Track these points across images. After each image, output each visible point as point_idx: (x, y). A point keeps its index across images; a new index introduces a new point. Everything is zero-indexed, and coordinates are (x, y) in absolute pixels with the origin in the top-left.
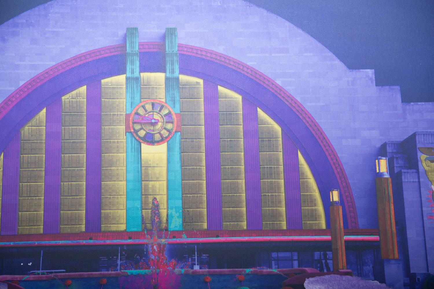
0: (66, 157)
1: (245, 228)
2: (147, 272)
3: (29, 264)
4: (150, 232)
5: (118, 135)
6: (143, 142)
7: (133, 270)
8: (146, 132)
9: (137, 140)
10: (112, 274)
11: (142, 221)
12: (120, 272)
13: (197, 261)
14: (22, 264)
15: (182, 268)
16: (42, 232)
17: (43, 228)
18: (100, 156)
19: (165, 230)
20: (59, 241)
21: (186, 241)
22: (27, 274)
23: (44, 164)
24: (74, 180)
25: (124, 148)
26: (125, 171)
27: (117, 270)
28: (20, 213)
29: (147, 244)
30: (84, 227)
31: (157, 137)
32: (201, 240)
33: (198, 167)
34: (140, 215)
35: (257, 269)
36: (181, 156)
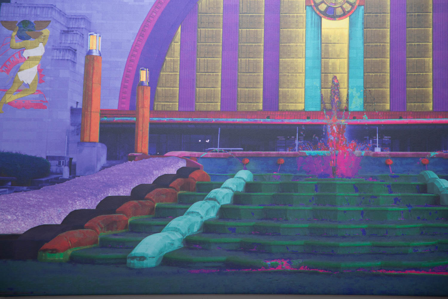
0: (243, 31)
1: (431, 109)
2: (326, 153)
3: (207, 141)
4: (329, 112)
5: (298, 9)
6: (324, 16)
7: (311, 150)
8: (328, 5)
9: (318, 15)
10: (290, 154)
11: (321, 101)
12: (298, 152)
13: (378, 144)
14: (200, 141)
15: (362, 150)
16: (219, 109)
17: (220, 105)
18: (279, 32)
19: (345, 110)
20: (236, 118)
21: (368, 122)
22: (205, 151)
23: (221, 38)
24: (252, 56)
25: (303, 23)
26: (304, 48)
27: (295, 151)
28: (198, 89)
29: (326, 125)
30: (261, 105)
31: (339, 11)
32: (383, 121)
33: (382, 44)
34: (319, 94)
35: (442, 153)
36: (364, 31)
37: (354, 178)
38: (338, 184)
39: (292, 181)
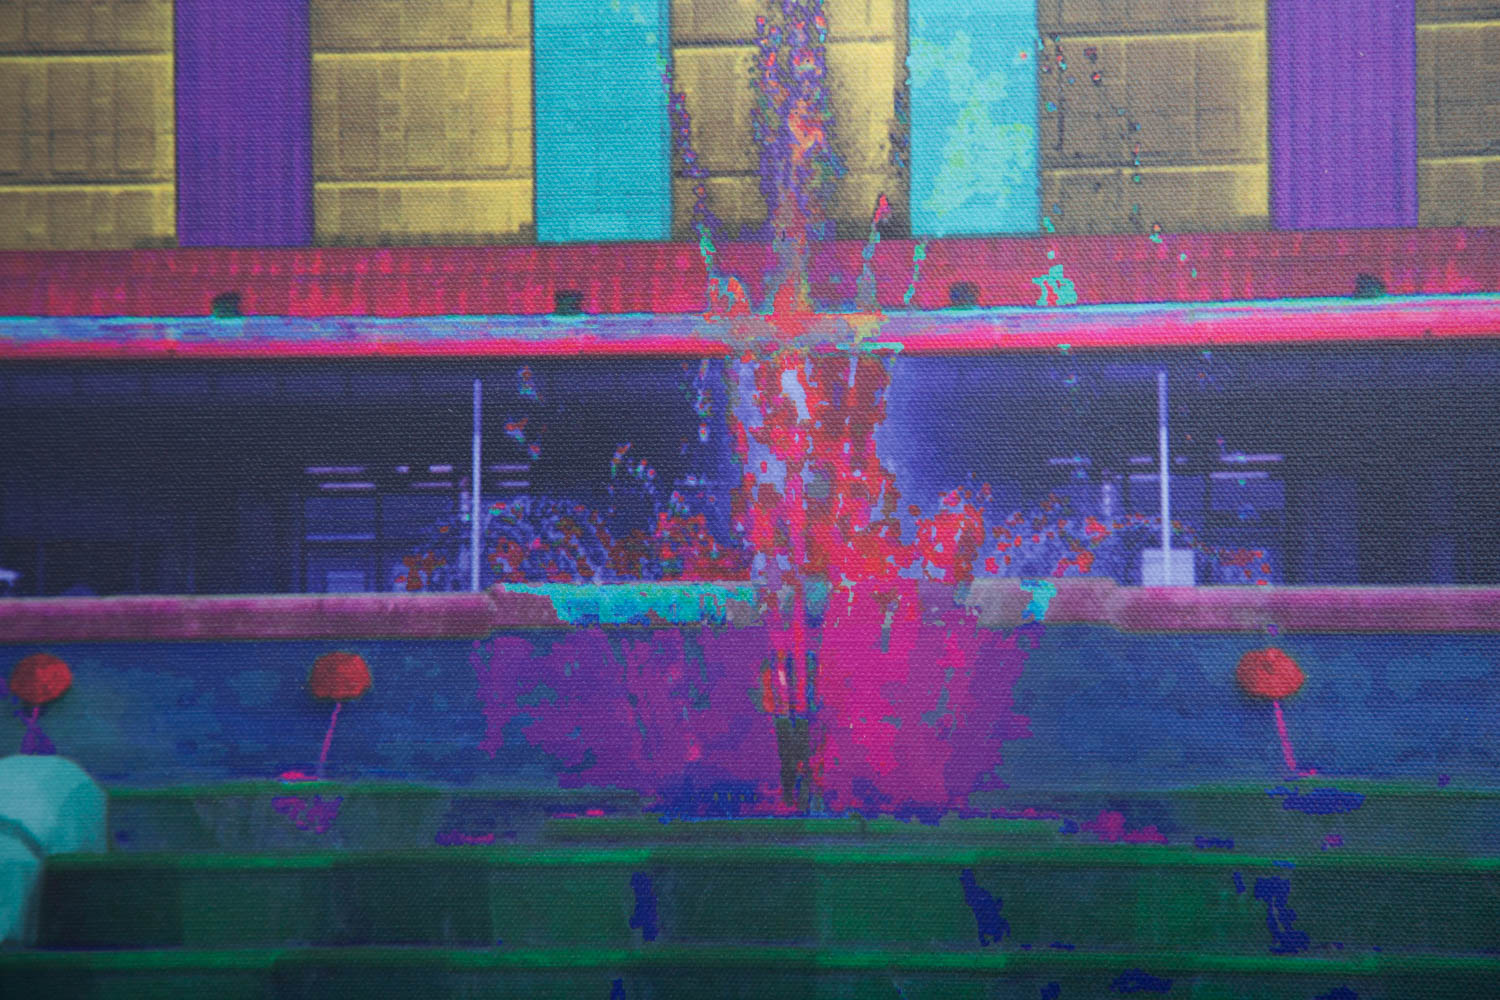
2: (722, 602)
4: (747, 250)
7: (598, 580)
10: (420, 611)
11: (675, 152)
12: (486, 597)
13: (1173, 515)
15: (1030, 571)
19: (880, 227)
21: (1077, 326)
27: (460, 585)
29: (719, 358)
30: (163, 195)
32: (1208, 316)
34: (657, 95)
37: (966, 814)
38: (825, 867)
39: (441, 840)
